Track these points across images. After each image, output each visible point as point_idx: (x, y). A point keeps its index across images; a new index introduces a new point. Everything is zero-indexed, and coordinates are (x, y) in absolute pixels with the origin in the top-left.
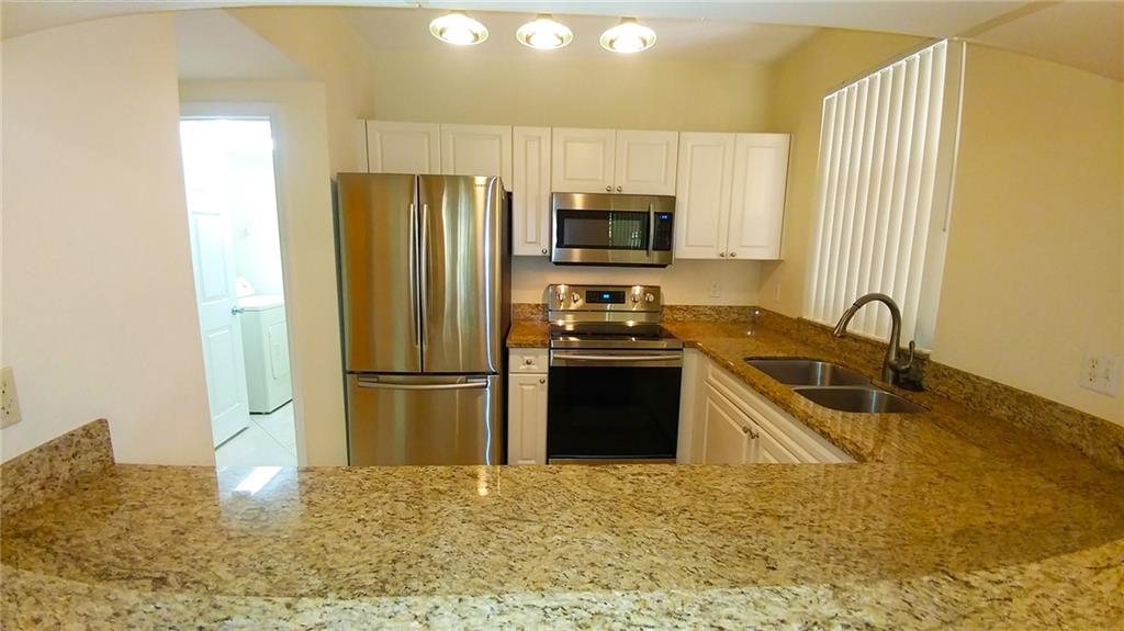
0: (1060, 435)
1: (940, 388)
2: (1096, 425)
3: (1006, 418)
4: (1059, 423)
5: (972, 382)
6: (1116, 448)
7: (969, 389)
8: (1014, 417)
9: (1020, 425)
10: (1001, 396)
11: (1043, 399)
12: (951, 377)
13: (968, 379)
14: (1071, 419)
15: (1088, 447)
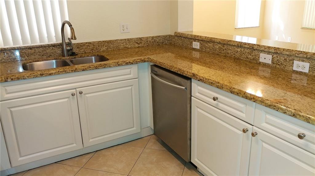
0: (121, 47)
1: (81, 51)
2: (129, 40)
3: (106, 50)
4: (120, 44)
5: (92, 44)
6: (135, 43)
7: (92, 47)
8: (108, 48)
9: (110, 50)
10: (103, 44)
11: (114, 40)
12: (84, 45)
13: (91, 43)
14: (123, 42)
15: (128, 46)
